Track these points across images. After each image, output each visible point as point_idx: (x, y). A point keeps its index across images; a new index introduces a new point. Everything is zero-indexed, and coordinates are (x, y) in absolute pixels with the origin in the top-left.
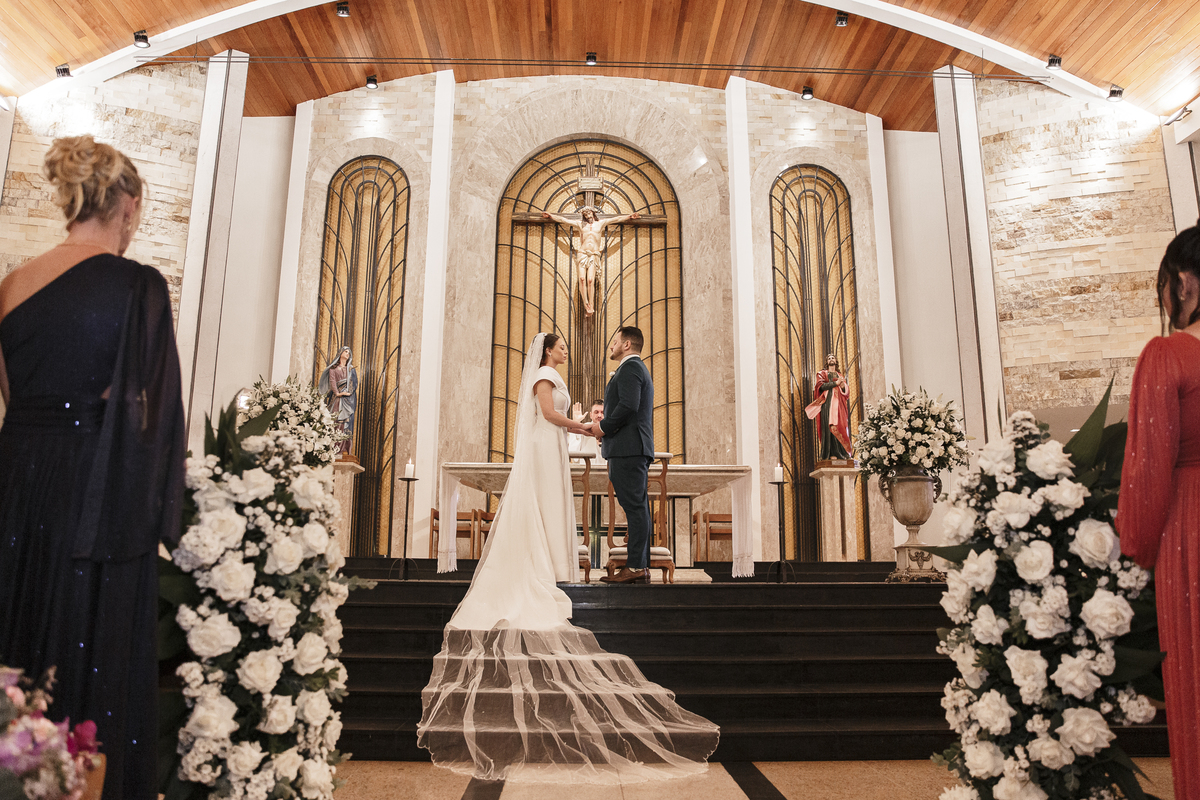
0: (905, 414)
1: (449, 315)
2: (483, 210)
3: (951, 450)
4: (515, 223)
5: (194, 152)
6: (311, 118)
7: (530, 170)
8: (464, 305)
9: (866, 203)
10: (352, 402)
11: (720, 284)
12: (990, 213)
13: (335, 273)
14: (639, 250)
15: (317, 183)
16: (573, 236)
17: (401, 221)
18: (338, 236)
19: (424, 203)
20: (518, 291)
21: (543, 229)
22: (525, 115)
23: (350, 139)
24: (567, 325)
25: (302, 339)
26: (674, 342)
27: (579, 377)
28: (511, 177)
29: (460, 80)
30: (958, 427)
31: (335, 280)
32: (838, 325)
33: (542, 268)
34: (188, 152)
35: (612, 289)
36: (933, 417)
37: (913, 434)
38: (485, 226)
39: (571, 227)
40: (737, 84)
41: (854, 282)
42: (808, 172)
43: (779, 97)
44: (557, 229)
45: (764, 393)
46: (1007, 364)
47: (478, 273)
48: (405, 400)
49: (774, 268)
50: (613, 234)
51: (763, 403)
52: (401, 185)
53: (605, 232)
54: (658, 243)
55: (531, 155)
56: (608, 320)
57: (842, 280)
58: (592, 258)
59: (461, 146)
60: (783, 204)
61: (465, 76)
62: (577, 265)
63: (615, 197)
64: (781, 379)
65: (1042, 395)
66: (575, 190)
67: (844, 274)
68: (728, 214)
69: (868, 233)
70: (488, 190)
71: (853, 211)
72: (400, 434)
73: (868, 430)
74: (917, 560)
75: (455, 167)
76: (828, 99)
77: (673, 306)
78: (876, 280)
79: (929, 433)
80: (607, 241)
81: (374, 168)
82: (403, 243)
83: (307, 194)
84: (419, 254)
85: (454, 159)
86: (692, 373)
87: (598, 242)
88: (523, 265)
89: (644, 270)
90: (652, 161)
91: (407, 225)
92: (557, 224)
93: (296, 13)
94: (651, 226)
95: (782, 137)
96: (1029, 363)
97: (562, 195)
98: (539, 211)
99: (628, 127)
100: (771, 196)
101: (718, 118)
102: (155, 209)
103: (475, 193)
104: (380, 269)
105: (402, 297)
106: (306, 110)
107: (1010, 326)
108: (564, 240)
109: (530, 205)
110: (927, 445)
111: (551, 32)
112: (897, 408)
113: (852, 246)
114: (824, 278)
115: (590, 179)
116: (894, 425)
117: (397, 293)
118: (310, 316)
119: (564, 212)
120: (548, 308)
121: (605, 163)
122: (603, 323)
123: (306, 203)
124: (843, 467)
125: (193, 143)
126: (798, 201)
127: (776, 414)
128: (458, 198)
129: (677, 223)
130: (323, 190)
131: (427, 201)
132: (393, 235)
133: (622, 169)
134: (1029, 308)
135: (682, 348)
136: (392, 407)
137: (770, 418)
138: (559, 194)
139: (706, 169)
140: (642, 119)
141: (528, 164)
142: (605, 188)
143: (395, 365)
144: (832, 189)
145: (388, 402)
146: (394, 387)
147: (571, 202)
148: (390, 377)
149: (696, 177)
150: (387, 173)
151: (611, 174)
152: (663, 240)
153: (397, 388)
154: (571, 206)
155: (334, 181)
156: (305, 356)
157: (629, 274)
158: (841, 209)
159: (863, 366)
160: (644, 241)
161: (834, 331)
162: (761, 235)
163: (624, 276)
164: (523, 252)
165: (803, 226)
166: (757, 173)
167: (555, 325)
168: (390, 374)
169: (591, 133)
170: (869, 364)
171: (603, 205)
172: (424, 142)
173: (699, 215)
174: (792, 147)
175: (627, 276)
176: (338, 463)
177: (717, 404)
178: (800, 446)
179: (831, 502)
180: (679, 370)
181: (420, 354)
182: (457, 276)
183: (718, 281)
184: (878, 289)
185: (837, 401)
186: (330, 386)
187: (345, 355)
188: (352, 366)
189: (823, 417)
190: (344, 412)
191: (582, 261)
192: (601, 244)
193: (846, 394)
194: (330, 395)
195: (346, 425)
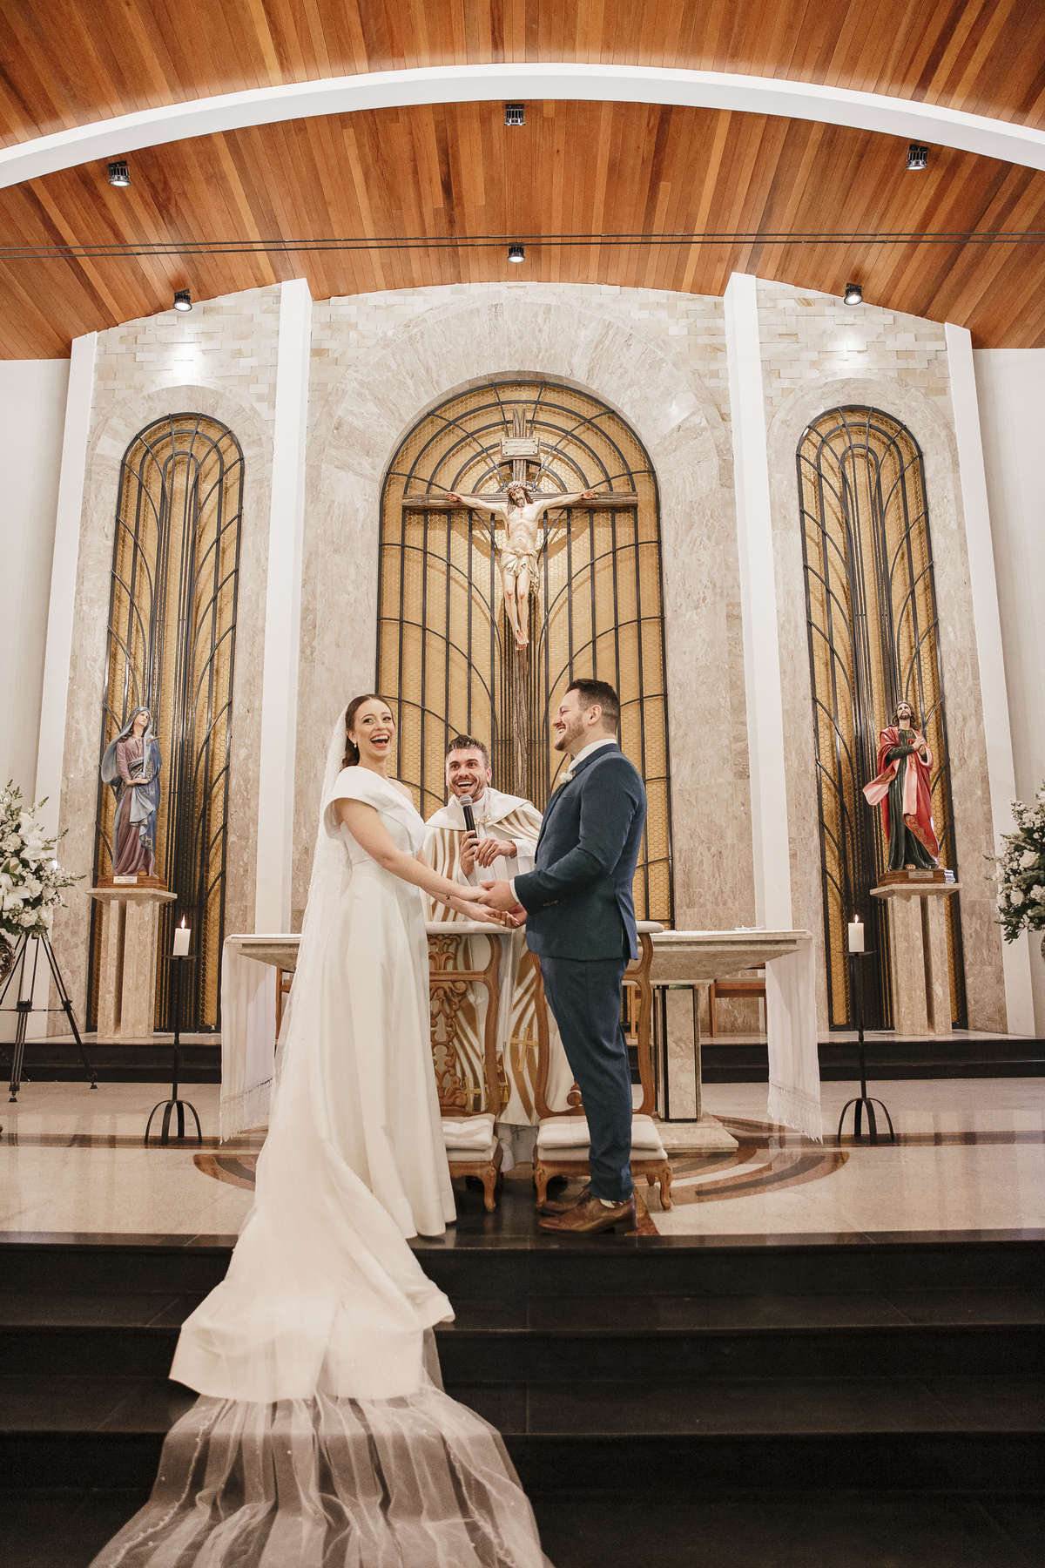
1: (307, 653)
2: (358, 494)
4: (408, 511)
6: (94, 360)
7: (429, 431)
8: (329, 637)
9: (949, 463)
10: (152, 793)
11: (722, 595)
13: (132, 594)
14: (596, 546)
15: (104, 457)
16: (495, 528)
17: (231, 511)
18: (136, 537)
19: (264, 482)
20: (414, 615)
21: (449, 519)
22: (419, 345)
23: (153, 389)
24: (489, 662)
25: (83, 695)
26: (652, 687)
27: (509, 742)
28: (400, 441)
29: (319, 296)
31: (132, 603)
32: (907, 655)
33: (449, 578)
35: (556, 608)
38: (361, 516)
40: (742, 284)
41: (931, 587)
42: (856, 418)
43: (808, 303)
44: (471, 518)
45: (796, 764)
47: (350, 588)
48: (239, 785)
49: (806, 567)
50: (557, 523)
51: (793, 779)
52: (231, 456)
53: (544, 520)
54: (625, 534)
55: (431, 408)
57: (913, 584)
58: (525, 560)
59: (322, 395)
60: (818, 468)
61: (325, 290)
62: (502, 572)
63: (558, 468)
64: (821, 740)
66: (497, 459)
67: (916, 575)
68: (731, 487)
69: (952, 509)
70: (366, 462)
71: (928, 475)
72: (232, 838)
75: (313, 428)
76: (884, 303)
77: (650, 632)
78: (967, 583)
80: (546, 534)
81: (190, 433)
82: (234, 545)
83: (89, 474)
84: (258, 560)
85: (311, 414)
86: (682, 732)
87: (534, 538)
88: (421, 574)
89: (604, 577)
90: (613, 412)
91: (239, 516)
92: (471, 511)
93: (44, 178)
94: (614, 510)
95: (814, 364)
97: (478, 467)
98: (443, 492)
99: (576, 360)
100: (798, 456)
101: (714, 340)
103: (344, 466)
104: (201, 586)
105: (234, 627)
106: (86, 346)
108: (481, 534)
109: (430, 484)
111: (452, 209)
113: (927, 531)
114: (884, 581)
115: (519, 442)
117: (226, 622)
118: (94, 661)
119: (482, 492)
120: (459, 639)
121: (542, 417)
122: (543, 660)
123: (87, 489)
124: (928, 881)
126: (842, 462)
127: (815, 796)
128: (319, 475)
129: (653, 504)
130: (113, 468)
131: (269, 480)
132: (220, 532)
133: (568, 425)
135: (665, 695)
136: (221, 798)
137: (806, 803)
138: (474, 465)
139: (696, 420)
140: (596, 347)
141: (426, 422)
142: (542, 455)
143: (224, 732)
144: (894, 443)
145: (215, 789)
146: (223, 765)
147: (491, 478)
148: (217, 751)
149: (681, 432)
150: (209, 439)
151: (551, 432)
152: (633, 530)
153: (227, 768)
154: (491, 482)
155: (129, 454)
156: (89, 722)
157: (582, 583)
158: (908, 473)
159: (949, 717)
160: (603, 532)
161: (902, 663)
162: (785, 517)
163: (574, 585)
164: (420, 554)
165: (849, 501)
166: (776, 421)
167: (470, 665)
168: (217, 746)
169: (519, 373)
170: (959, 715)
171: (539, 480)
172: (263, 389)
173: (688, 489)
174: (830, 380)
175: (579, 586)
176: (129, 890)
177: (721, 780)
178: (853, 845)
179: (907, 937)
180: (660, 729)
181: (260, 715)
182: (318, 592)
183: (718, 590)
184: (971, 596)
185: (915, 776)
186: (118, 769)
187: (141, 720)
188: (152, 737)
189: (892, 801)
190: (140, 809)
191: (510, 565)
192: (538, 539)
193: (927, 764)
194: (118, 782)
195: (143, 831)
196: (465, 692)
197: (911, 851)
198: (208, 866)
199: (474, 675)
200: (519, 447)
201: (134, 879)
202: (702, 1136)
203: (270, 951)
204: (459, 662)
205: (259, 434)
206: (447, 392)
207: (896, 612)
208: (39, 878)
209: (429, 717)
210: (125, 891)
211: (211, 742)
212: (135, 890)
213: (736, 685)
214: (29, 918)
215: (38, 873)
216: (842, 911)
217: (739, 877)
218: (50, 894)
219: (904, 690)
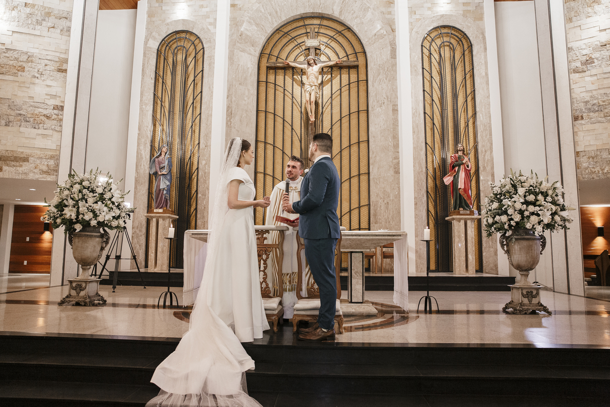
0: (521, 191)
1: (229, 125)
2: (249, 62)
3: (557, 218)
4: (269, 68)
5: (69, 30)
6: (146, 9)
7: (277, 36)
8: (237, 118)
9: (483, 48)
10: (169, 178)
11: (390, 101)
12: (569, 49)
13: (161, 101)
14: (342, 82)
15: (150, 48)
16: (302, 75)
17: (199, 69)
18: (163, 79)
19: (212, 57)
20: (271, 109)
21: (285, 71)
23: (168, 21)
24: (300, 128)
25: (143, 140)
26: (363, 137)
28: (266, 40)
30: (561, 201)
31: (162, 105)
32: (464, 126)
33: (284, 95)
34: (65, 29)
35: (326, 107)
36: (542, 193)
37: (527, 206)
38: (250, 70)
39: (302, 70)
41: (474, 98)
42: (446, 31)
44: (293, 71)
45: (418, 168)
46: (578, 149)
47: (246, 99)
48: (202, 175)
49: (424, 91)
50: (327, 73)
51: (417, 175)
52: (199, 47)
53: (322, 72)
54: (354, 77)
55: (278, 27)
56: (324, 125)
57: (466, 97)
58: (313, 87)
59: (235, 23)
60: (430, 51)
62: (305, 92)
63: (328, 51)
64: (428, 159)
65: (603, 170)
66: (304, 48)
67: (468, 94)
68: (395, 58)
69: (483, 67)
70: (252, 49)
71: (474, 53)
72: (199, 195)
73: (492, 201)
74: (528, 297)
75: (231, 35)
77: (363, 116)
78: (489, 97)
79: (540, 206)
80: (323, 77)
81: (183, 38)
82: (201, 82)
83: (145, 54)
84: (209, 88)
85: (231, 30)
86: (374, 155)
87: (317, 79)
88: (273, 93)
89: (345, 94)
90: (350, 28)
91: (202, 71)
92: (293, 68)
94: (349, 67)
95: (429, 9)
96: (595, 148)
97: (296, 51)
98: (282, 61)
99: (335, 8)
100: (422, 46)
102: (46, 65)
103: (243, 51)
104: (188, 98)
105: (200, 114)
106: (143, 4)
107: (582, 124)
108: (297, 77)
109: (277, 57)
110: (538, 215)
112: (514, 186)
113: (473, 76)
114: (455, 96)
115: (312, 41)
116: (513, 200)
117: (197, 112)
118: (147, 127)
119: (298, 60)
120: (288, 118)
121: (322, 31)
122: (321, 127)
123: (144, 60)
124: (467, 215)
125: (68, 24)
126: (440, 48)
127: (425, 181)
128: (233, 54)
129: (365, 65)
130: (154, 52)
131: (214, 56)
132: (195, 77)
134: (595, 111)
135: (368, 141)
136: (195, 180)
137: (422, 184)
138: (295, 50)
139: (382, 31)
140: (343, 2)
141: (276, 33)
142: (321, 46)
143: (197, 154)
144: (461, 40)
145: (193, 176)
146: (196, 167)
147: (301, 55)
148: (194, 162)
149: (376, 37)
150: (191, 40)
151: (325, 37)
152: (357, 75)
153: (198, 168)
154: (301, 57)
155: (160, 47)
156: (145, 151)
157: (336, 97)
158: (466, 53)
159: (479, 151)
160: (345, 77)
161: (461, 129)
162: (416, 70)
163: (333, 98)
164: (273, 85)
165: (442, 64)
166: (413, 32)
167: (292, 129)
168: (194, 160)
169: (312, 13)
170: (483, 149)
171: (320, 56)
172: (211, 20)
173: (378, 59)
174: (435, 15)
175: (335, 98)
176: (160, 215)
177: (389, 174)
178: (440, 200)
179: (459, 237)
180: (366, 154)
181: (210, 148)
182: (233, 100)
183: (389, 100)
184: (490, 102)
185: (464, 174)
186: (156, 168)
187: (164, 150)
188: (169, 156)
189: (455, 183)
190: (164, 184)
191: (308, 90)
192: (319, 79)
193: (469, 169)
194: (156, 174)
195: (165, 192)
196: (290, 139)
197: (462, 203)
198: (190, 206)
199: (294, 133)
200: (311, 43)
201: (161, 211)
202: (364, 308)
203: (202, 236)
204: (288, 128)
205: (210, 38)
206: (284, 21)
207: (460, 108)
208: (119, 209)
209: (276, 149)
210: (158, 215)
211: (192, 158)
212: (162, 215)
213: (396, 137)
214: (115, 223)
215: (118, 207)
216: (435, 226)
217: (395, 212)
218: (123, 214)
219: (462, 140)
